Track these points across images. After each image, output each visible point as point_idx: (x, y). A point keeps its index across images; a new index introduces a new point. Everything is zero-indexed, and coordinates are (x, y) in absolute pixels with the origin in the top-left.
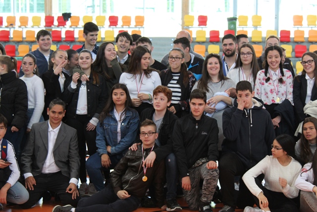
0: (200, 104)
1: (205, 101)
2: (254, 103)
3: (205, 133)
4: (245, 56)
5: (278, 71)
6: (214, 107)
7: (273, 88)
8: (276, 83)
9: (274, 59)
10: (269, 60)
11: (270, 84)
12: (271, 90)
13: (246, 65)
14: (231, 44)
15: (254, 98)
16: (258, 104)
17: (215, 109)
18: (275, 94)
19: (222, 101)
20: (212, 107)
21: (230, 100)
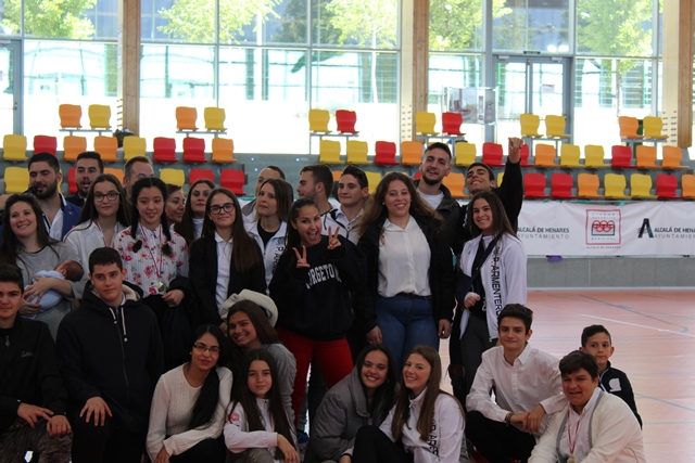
0: (12, 294)
1: (22, 287)
2: (126, 293)
3: (28, 354)
4: (106, 200)
5: (159, 230)
6: (38, 302)
7: (150, 263)
8: (156, 254)
9: (151, 205)
10: (141, 207)
11: (144, 256)
12: (148, 268)
13: (105, 216)
14: (44, 173)
15: (125, 283)
16: (133, 296)
17: (40, 307)
18: (154, 276)
19: (52, 290)
20: (34, 302)
21: (68, 286)
